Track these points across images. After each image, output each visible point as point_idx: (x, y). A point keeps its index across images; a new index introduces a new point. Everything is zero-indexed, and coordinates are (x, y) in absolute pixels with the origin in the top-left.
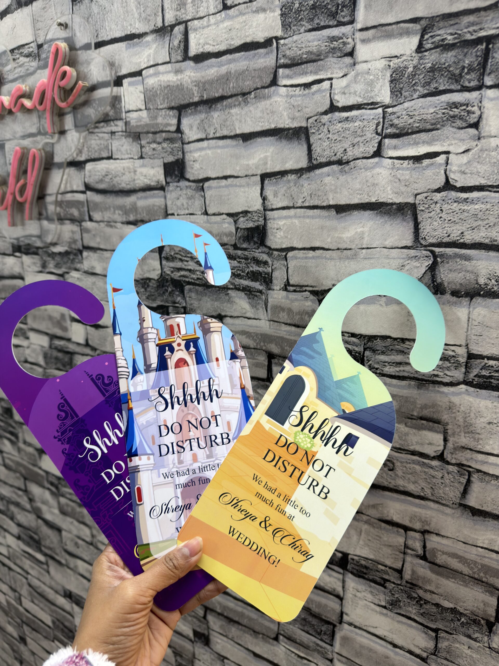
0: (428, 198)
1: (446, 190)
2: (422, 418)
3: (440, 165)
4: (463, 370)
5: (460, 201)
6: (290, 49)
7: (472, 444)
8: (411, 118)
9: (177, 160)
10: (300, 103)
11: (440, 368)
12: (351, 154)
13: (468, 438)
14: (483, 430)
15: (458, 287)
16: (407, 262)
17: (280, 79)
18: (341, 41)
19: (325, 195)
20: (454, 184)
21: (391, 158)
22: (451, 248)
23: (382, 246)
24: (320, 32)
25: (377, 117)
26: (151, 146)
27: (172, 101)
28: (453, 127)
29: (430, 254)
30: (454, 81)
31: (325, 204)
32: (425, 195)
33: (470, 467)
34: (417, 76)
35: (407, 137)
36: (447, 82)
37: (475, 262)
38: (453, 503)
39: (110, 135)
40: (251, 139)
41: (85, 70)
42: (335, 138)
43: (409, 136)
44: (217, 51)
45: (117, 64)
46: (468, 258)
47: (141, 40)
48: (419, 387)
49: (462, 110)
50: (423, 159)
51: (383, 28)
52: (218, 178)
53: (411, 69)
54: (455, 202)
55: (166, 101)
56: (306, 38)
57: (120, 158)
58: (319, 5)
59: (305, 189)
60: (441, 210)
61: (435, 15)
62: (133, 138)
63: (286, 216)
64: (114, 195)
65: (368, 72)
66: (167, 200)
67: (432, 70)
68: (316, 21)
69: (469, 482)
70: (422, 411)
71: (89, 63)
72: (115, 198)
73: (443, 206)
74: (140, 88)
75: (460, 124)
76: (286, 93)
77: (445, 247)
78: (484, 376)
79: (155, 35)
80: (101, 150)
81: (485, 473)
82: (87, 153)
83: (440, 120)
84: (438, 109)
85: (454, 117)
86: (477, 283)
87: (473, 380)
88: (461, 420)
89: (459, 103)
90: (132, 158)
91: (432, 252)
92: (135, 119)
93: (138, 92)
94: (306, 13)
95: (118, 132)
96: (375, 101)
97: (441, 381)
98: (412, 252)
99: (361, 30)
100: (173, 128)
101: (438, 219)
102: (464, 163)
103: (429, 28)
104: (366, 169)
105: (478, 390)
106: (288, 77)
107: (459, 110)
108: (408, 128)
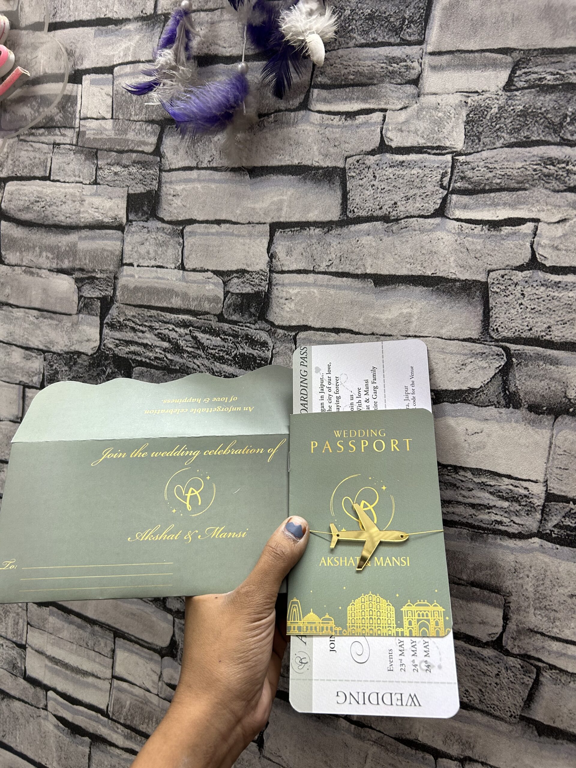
0: (506, 277)
1: (531, 269)
2: (473, 584)
3: (526, 235)
4: (538, 516)
5: (549, 285)
6: (332, 65)
7: (544, 626)
8: (491, 172)
9: (149, 192)
10: (338, 136)
11: (506, 512)
12: (402, 209)
13: (539, 617)
14: (562, 607)
15: (539, 400)
16: (470, 360)
17: (313, 103)
18: (404, 64)
19: (362, 259)
20: (543, 262)
21: (458, 220)
22: (532, 345)
23: (436, 335)
24: (375, 49)
25: (443, 166)
26: (112, 169)
27: (153, 113)
28: (546, 188)
29: (503, 352)
30: (552, 130)
31: (359, 272)
32: (502, 272)
33: (540, 660)
34: (503, 119)
35: (482, 195)
36: (543, 131)
37: (565, 367)
38: (511, 716)
39: (51, 147)
40: (262, 175)
41: (29, 57)
42: (382, 187)
43: (486, 195)
44: (228, 54)
45: (77, 54)
46: (555, 362)
47: (119, 27)
48: (473, 539)
49: (560, 169)
50: (502, 226)
51: (462, 55)
52: (207, 222)
53: (495, 110)
54: (542, 285)
55: (144, 110)
56: (356, 55)
57: (62, 180)
58: (378, 15)
59: (332, 249)
60: (523, 294)
61: (533, 48)
62: (86, 155)
63: (300, 283)
64: (43, 230)
65: (436, 108)
66: (125, 244)
67: (524, 114)
68: (372, 35)
69: (537, 683)
70: (475, 574)
71: (35, 47)
72: (45, 234)
73: (526, 290)
74: (108, 89)
75: (556, 186)
76: (319, 121)
77: (525, 344)
78: (567, 527)
79: (140, 23)
80: (33, 165)
81: (561, 670)
82: (11, 167)
83: (530, 178)
84: (528, 163)
85: (548, 176)
86: (566, 397)
87: (551, 531)
88: (531, 589)
89: (556, 159)
90: (82, 183)
91: (506, 349)
92: (94, 129)
93: (103, 94)
94: (358, 23)
95: (65, 144)
96: (443, 145)
97: (506, 531)
98: (478, 348)
99: (432, 54)
100: (150, 149)
101: (518, 305)
102: (558, 235)
103: (524, 62)
104: (422, 231)
105: (558, 546)
106: (325, 101)
107: (556, 168)
108: (485, 184)
